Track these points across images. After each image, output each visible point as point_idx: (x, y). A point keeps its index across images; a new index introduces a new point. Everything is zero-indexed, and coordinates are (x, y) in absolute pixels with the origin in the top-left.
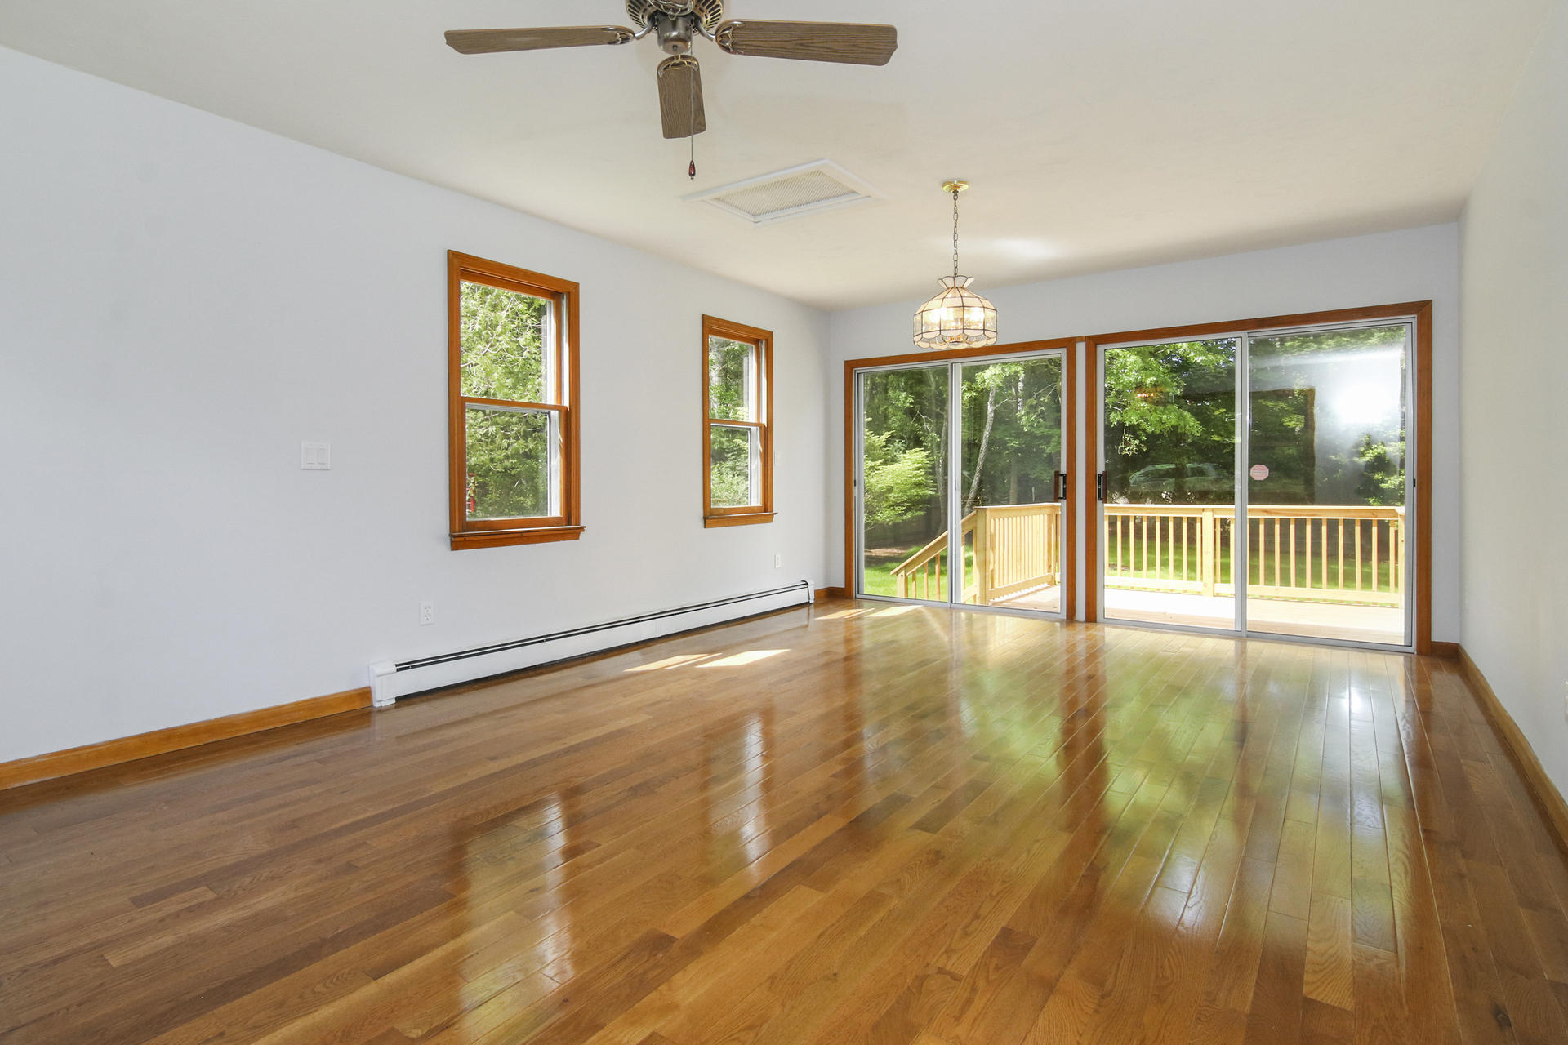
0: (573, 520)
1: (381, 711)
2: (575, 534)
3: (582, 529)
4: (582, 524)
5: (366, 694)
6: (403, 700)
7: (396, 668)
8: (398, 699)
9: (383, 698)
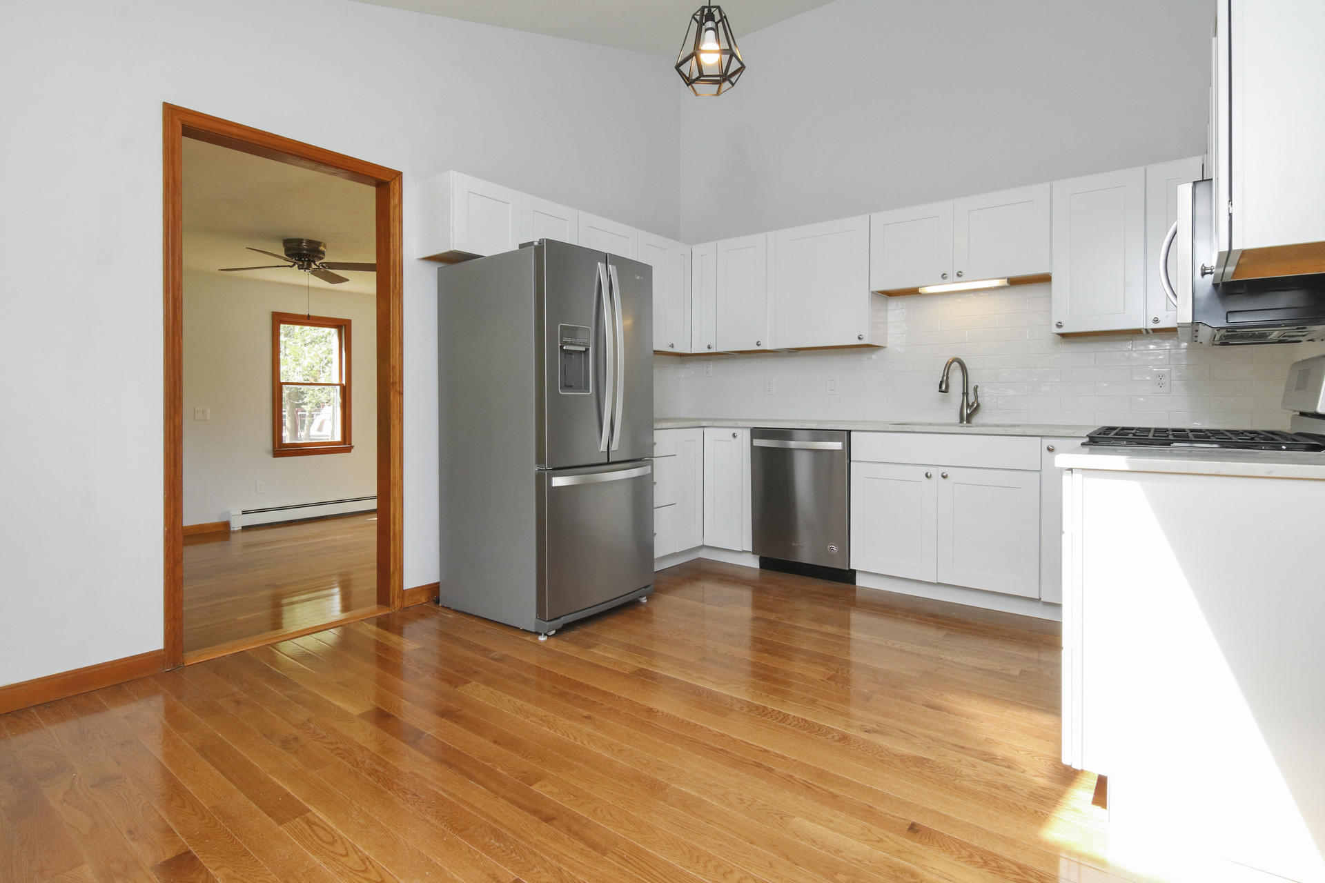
0: (347, 443)
1: (234, 532)
2: (348, 450)
3: (352, 447)
4: (353, 445)
5: (226, 525)
6: (246, 529)
7: (241, 513)
8: (243, 527)
9: (236, 525)
